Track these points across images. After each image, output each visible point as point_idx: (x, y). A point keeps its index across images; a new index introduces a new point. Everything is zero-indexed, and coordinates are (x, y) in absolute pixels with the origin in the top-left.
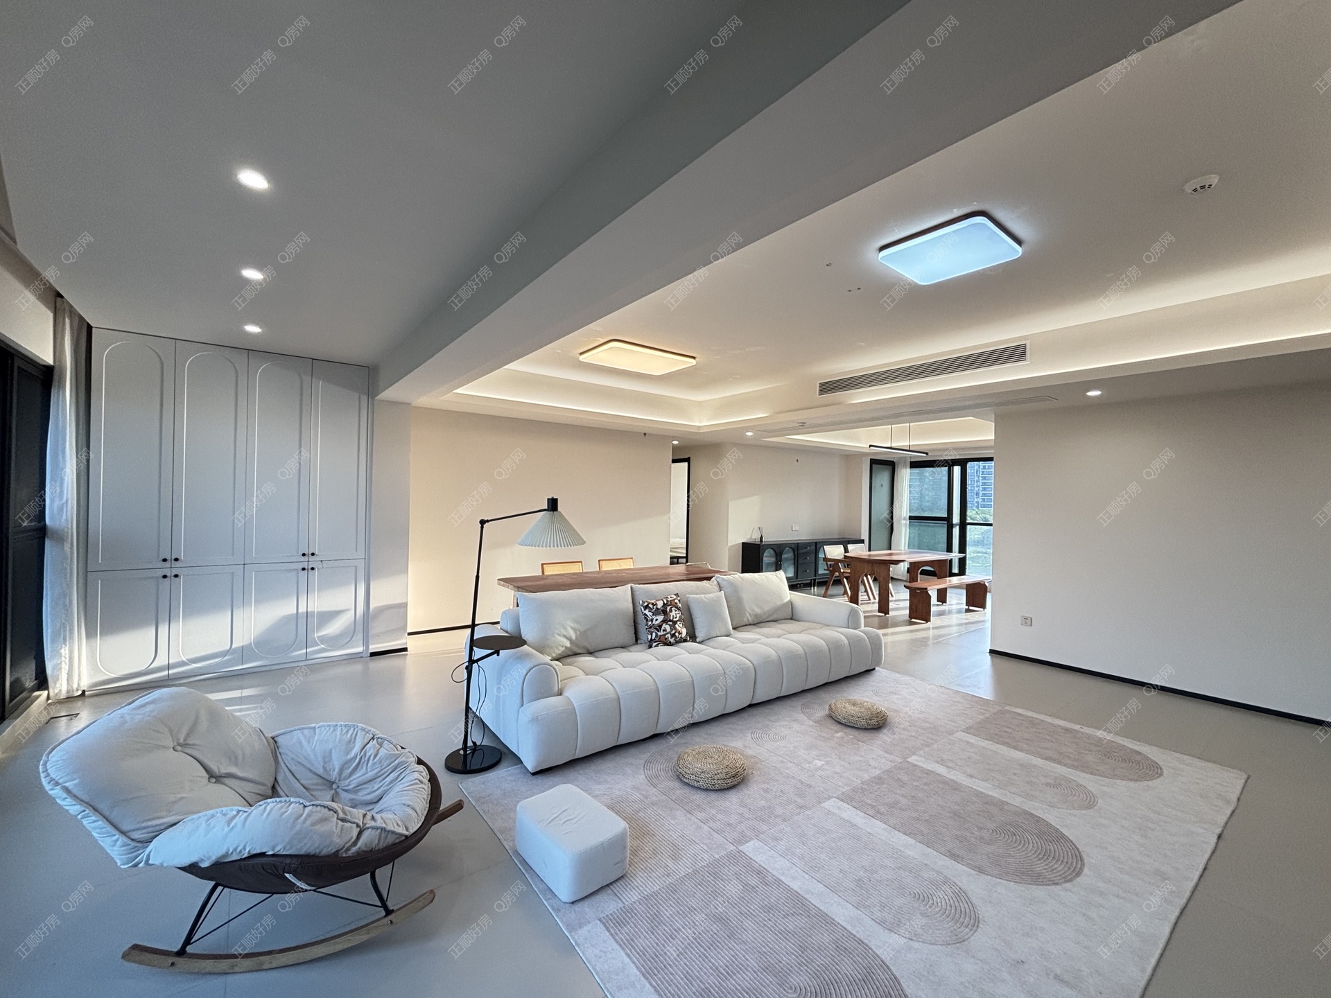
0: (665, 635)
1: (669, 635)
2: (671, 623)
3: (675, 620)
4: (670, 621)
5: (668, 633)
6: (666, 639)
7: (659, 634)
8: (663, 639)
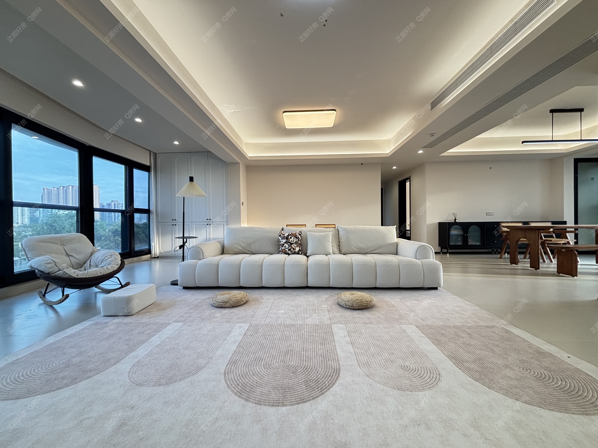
0: (285, 249)
1: (287, 250)
2: (289, 244)
3: (292, 242)
4: (289, 242)
5: (287, 248)
6: (285, 251)
7: (283, 248)
8: (284, 251)
